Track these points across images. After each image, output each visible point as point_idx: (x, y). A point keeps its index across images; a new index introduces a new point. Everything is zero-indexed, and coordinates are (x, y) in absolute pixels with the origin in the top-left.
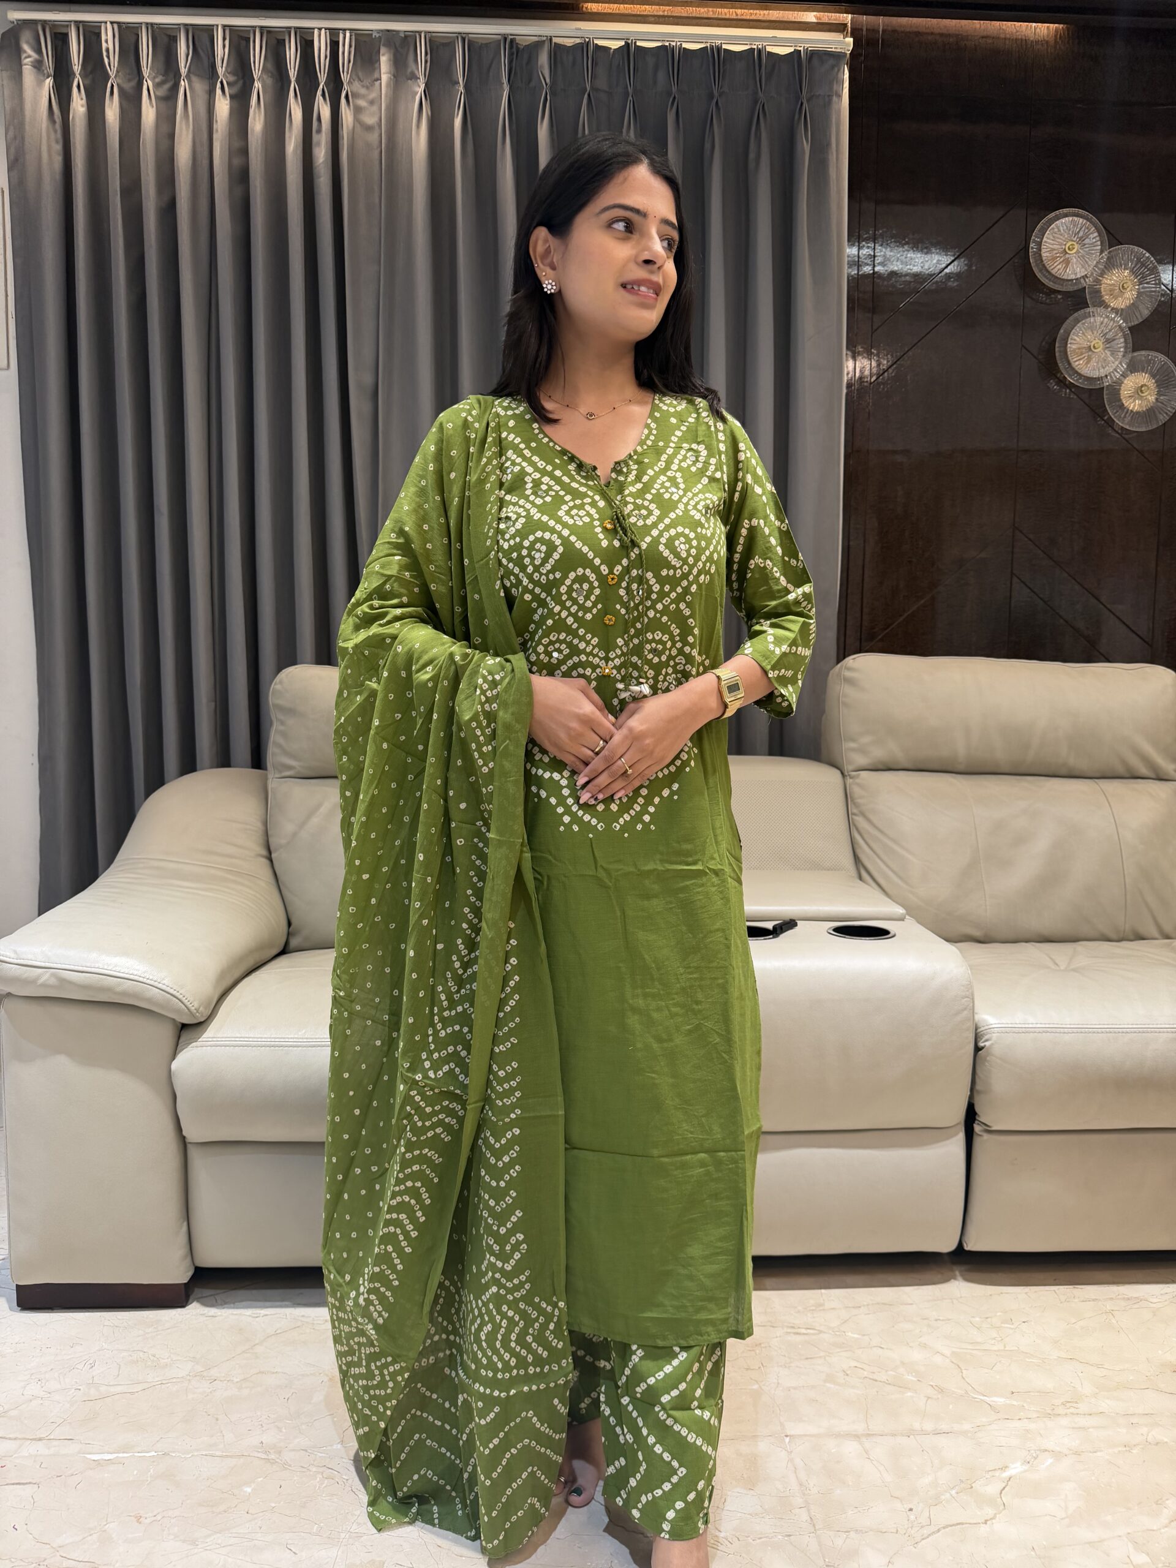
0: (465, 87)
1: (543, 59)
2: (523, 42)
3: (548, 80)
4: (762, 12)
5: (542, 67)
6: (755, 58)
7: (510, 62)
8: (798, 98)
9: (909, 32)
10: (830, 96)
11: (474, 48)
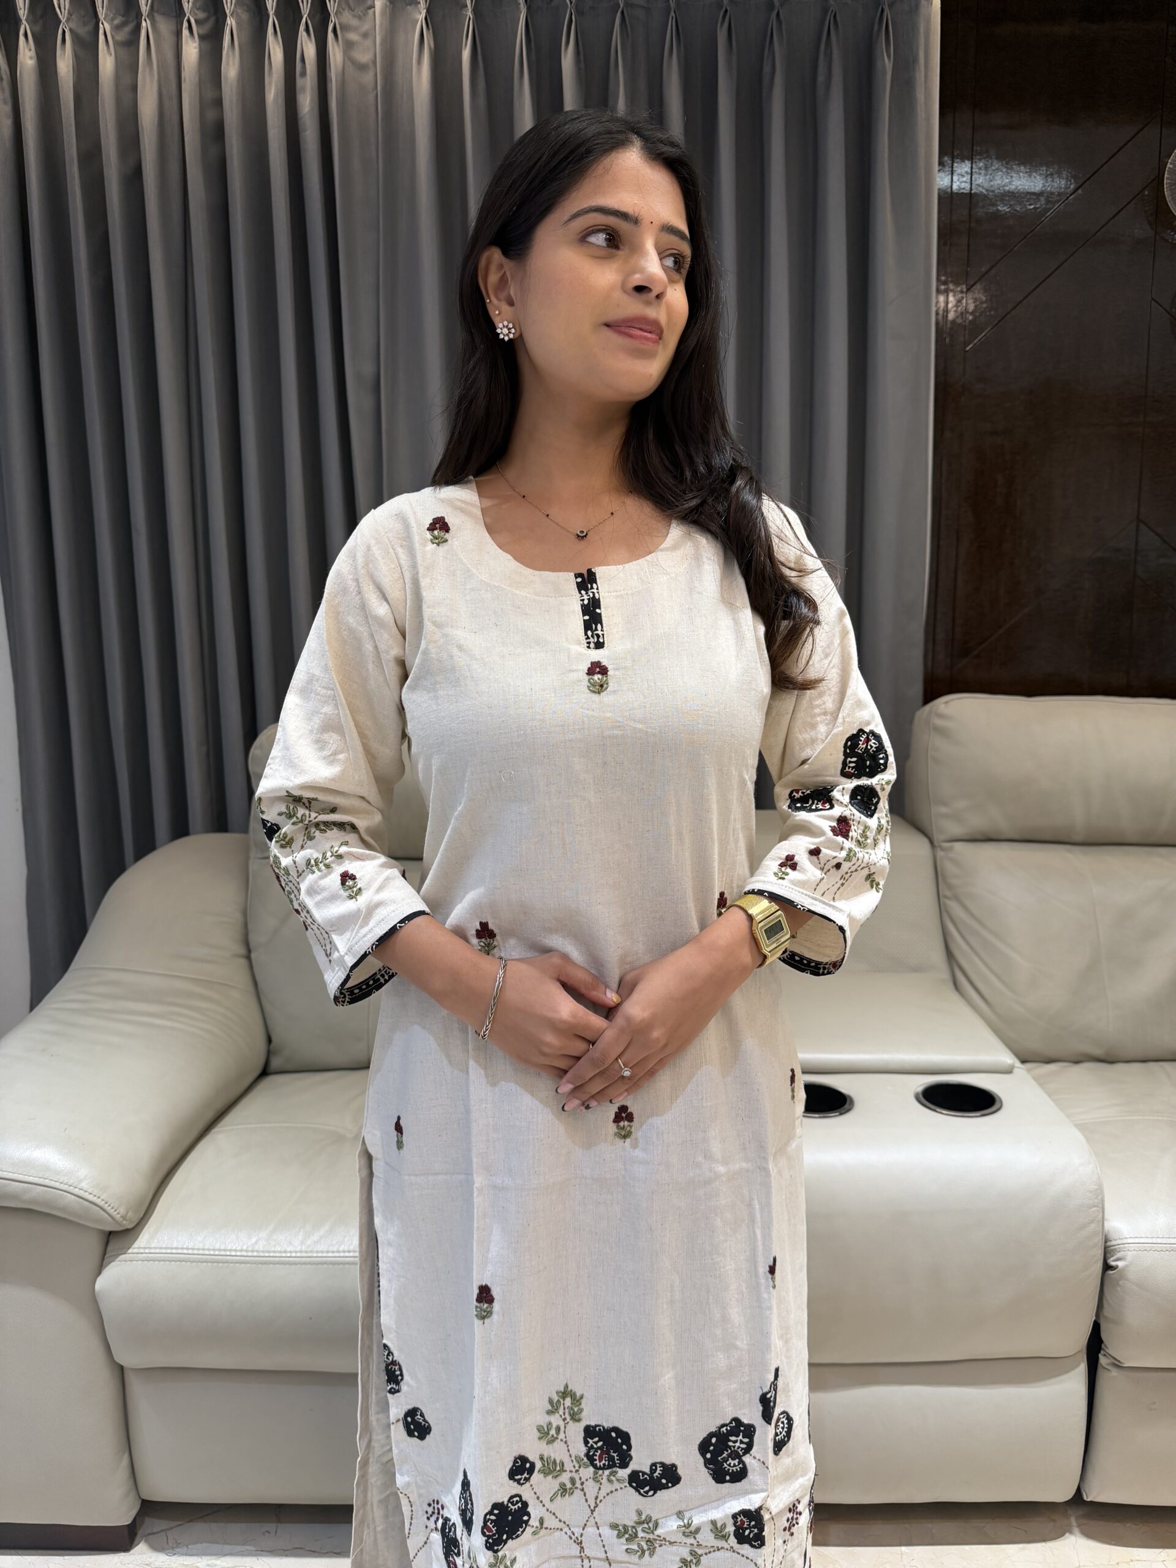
0: (474, 11)
8: (877, 3)
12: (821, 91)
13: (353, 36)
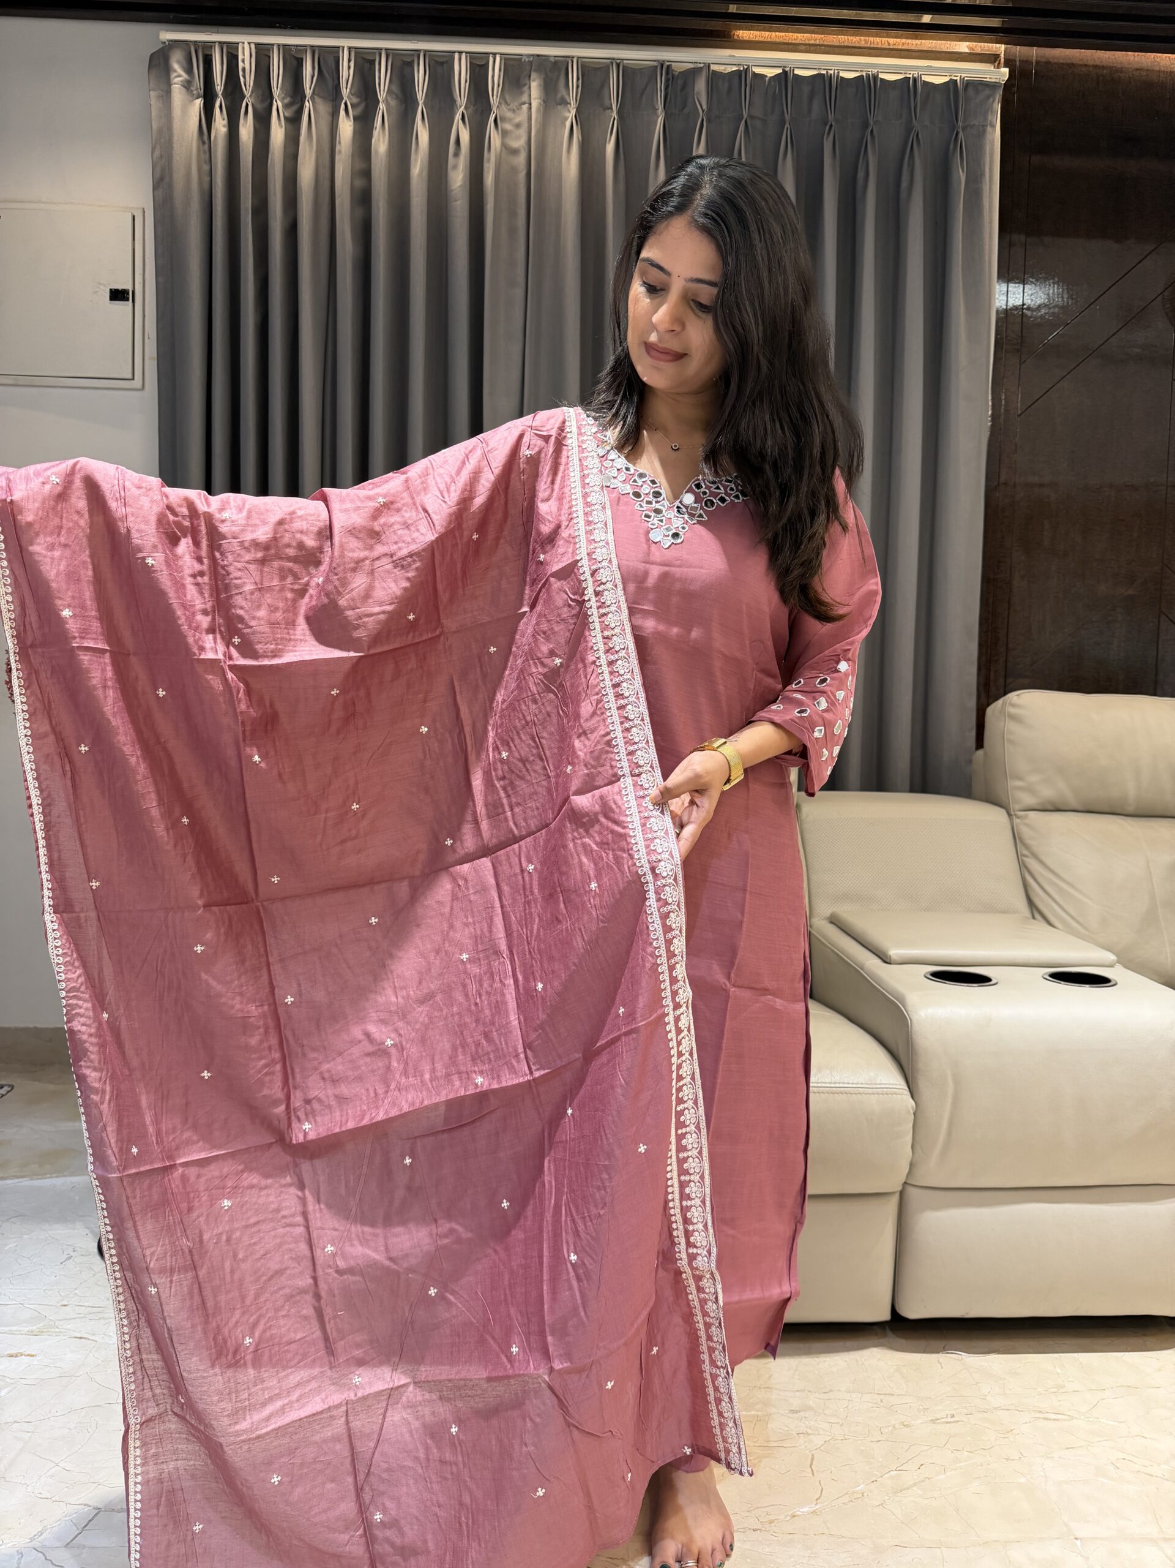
0: (619, 112)
1: (701, 85)
2: (678, 68)
3: (705, 107)
4: (915, 42)
5: (698, 93)
6: (909, 87)
7: (666, 88)
8: (953, 127)
9: (1063, 64)
10: (984, 126)
11: (628, 73)
12: (904, 194)
13: (508, 126)
